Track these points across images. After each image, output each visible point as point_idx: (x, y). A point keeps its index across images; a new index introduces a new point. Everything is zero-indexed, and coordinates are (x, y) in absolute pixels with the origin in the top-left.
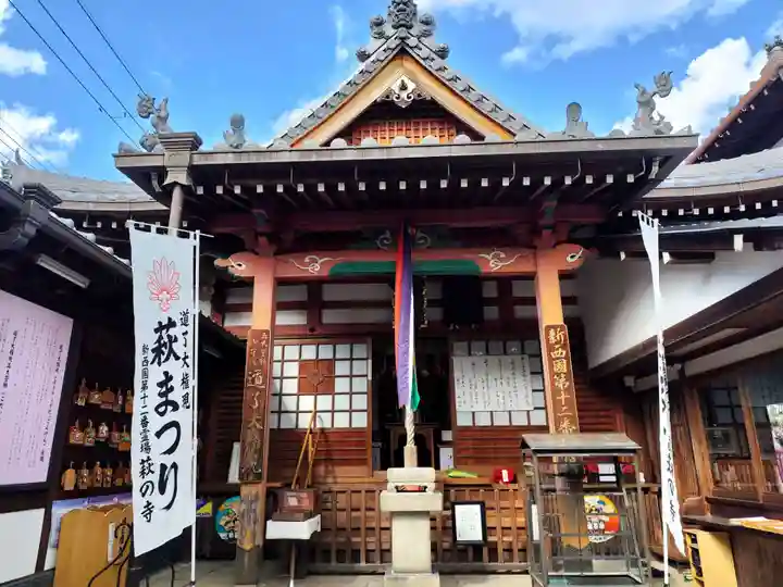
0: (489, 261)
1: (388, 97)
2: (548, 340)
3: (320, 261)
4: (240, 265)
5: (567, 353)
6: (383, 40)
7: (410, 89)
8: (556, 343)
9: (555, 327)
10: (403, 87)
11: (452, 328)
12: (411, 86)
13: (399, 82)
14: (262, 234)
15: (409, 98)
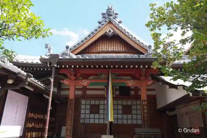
0: (129, 83)
1: (106, 34)
2: (143, 104)
3: (86, 82)
4: (67, 82)
5: (147, 108)
6: (105, 19)
7: (112, 32)
8: (145, 105)
9: (145, 101)
10: (110, 31)
11: (121, 97)
12: (112, 31)
13: (109, 30)
14: (72, 75)
15: (111, 34)
